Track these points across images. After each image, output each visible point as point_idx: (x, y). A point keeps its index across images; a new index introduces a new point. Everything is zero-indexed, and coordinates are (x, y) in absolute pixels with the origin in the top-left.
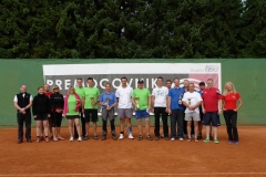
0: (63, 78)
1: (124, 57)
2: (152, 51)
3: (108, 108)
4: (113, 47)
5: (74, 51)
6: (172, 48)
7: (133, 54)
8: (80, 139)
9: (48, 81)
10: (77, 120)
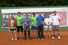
0: (9, 14)
1: (31, 6)
2: (41, 4)
3: (27, 25)
4: (28, 3)
5: (13, 4)
6: (49, 3)
7: (34, 5)
8: (16, 39)
9: (3, 15)
10: (15, 31)
